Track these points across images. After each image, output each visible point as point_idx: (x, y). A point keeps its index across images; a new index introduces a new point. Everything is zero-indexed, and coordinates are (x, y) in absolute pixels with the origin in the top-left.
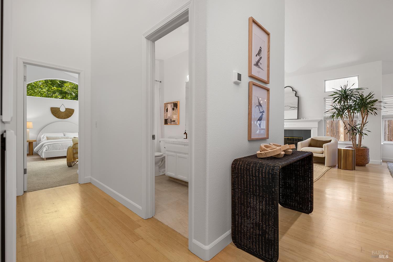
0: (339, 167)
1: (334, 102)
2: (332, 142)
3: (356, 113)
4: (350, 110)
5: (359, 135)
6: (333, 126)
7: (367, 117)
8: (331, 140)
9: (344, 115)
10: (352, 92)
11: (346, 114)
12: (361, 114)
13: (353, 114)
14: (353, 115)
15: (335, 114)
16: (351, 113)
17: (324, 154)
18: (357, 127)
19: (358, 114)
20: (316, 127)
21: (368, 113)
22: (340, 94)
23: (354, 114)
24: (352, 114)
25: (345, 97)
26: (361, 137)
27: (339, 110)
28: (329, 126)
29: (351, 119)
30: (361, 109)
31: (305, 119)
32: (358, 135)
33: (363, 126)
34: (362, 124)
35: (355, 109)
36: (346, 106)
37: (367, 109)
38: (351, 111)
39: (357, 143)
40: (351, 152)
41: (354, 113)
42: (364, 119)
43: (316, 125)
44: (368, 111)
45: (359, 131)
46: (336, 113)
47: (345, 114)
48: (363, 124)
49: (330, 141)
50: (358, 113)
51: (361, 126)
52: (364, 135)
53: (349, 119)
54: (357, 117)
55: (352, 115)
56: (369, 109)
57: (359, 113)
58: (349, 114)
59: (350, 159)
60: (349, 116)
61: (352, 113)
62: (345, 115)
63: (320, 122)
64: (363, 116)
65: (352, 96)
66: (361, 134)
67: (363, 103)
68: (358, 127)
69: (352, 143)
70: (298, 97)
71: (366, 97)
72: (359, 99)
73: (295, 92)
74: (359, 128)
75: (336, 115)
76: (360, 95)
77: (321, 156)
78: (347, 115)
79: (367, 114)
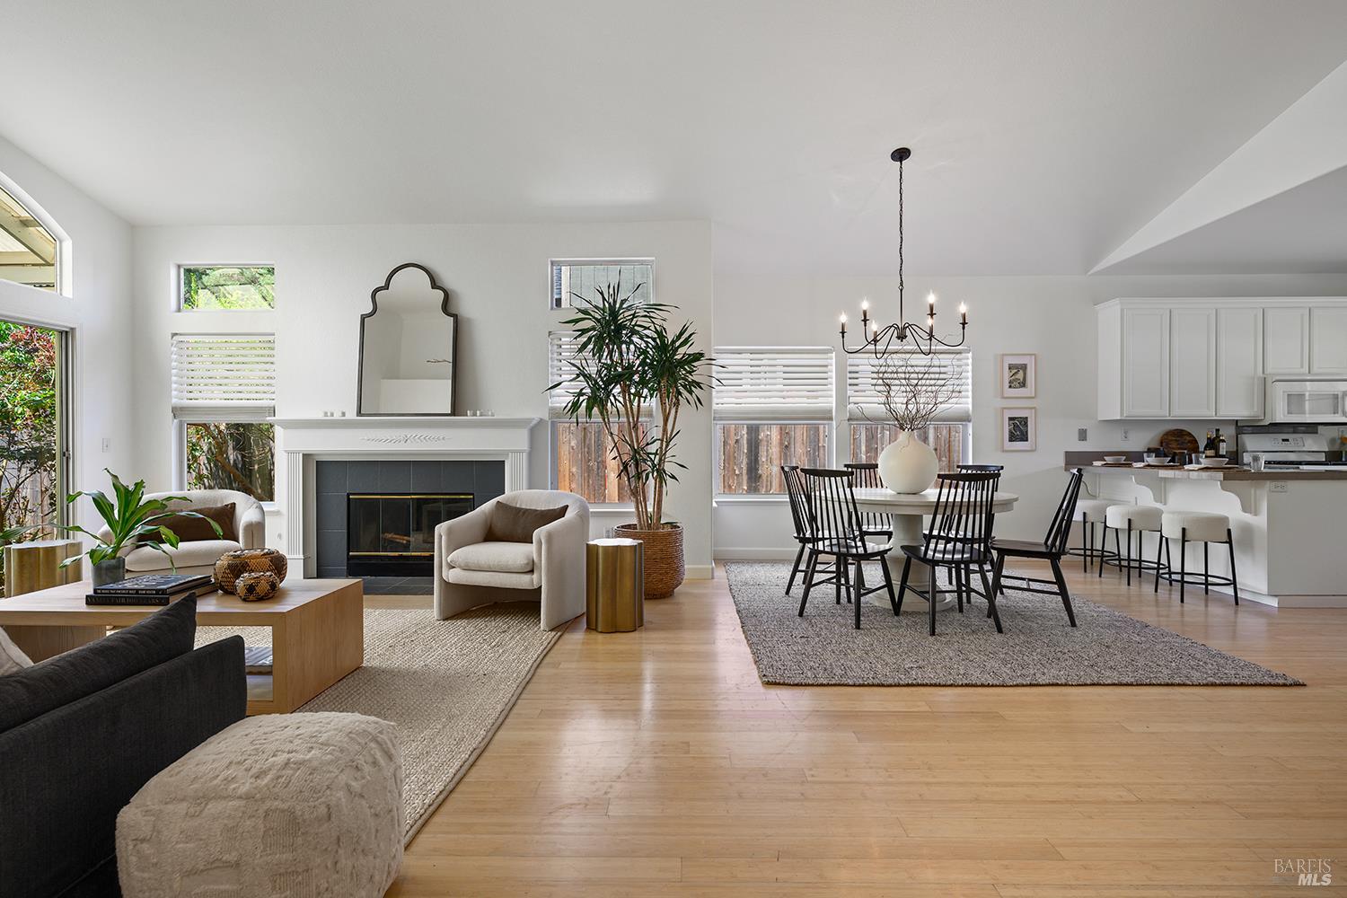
0: (591, 627)
1: (580, 350)
2: (569, 514)
3: (645, 397)
4: (629, 386)
5: (656, 480)
6: (587, 442)
7: (676, 412)
8: (568, 506)
9: (609, 404)
10: (633, 315)
11: (616, 399)
12: (661, 401)
13: (639, 401)
14: (639, 406)
15: (581, 398)
16: (632, 397)
17: (535, 576)
18: (649, 451)
19: (651, 403)
20: (519, 452)
21: (678, 400)
22: (598, 321)
23: (642, 399)
24: (634, 399)
25: (613, 331)
26: (661, 487)
27: (596, 381)
28: (575, 441)
29: (633, 417)
30: (659, 382)
31: (481, 415)
32: (651, 481)
33: (667, 446)
34: (662, 441)
35: (643, 382)
36: (615, 370)
37: (676, 382)
38: (633, 391)
39: (650, 509)
40: (628, 557)
41: (640, 396)
42: (667, 420)
43: (520, 440)
44: (680, 393)
45: (654, 466)
46: (584, 394)
47: (612, 398)
48: (667, 439)
49: (562, 512)
50: (652, 396)
51: (661, 448)
52: (669, 480)
53: (625, 420)
54: (650, 415)
55: (635, 404)
56: (681, 385)
57: (654, 399)
58: (624, 398)
59: (627, 583)
60: (626, 409)
61: (635, 395)
62: (612, 404)
63: (535, 430)
64: (665, 409)
65: (634, 332)
66: (660, 477)
67: (665, 362)
68: (653, 448)
69: (634, 510)
70: (455, 317)
71: (673, 342)
72: (653, 343)
73: (440, 294)
74: (656, 454)
75: (584, 404)
76: (656, 332)
77: (523, 582)
78: (618, 404)
79: (677, 404)
